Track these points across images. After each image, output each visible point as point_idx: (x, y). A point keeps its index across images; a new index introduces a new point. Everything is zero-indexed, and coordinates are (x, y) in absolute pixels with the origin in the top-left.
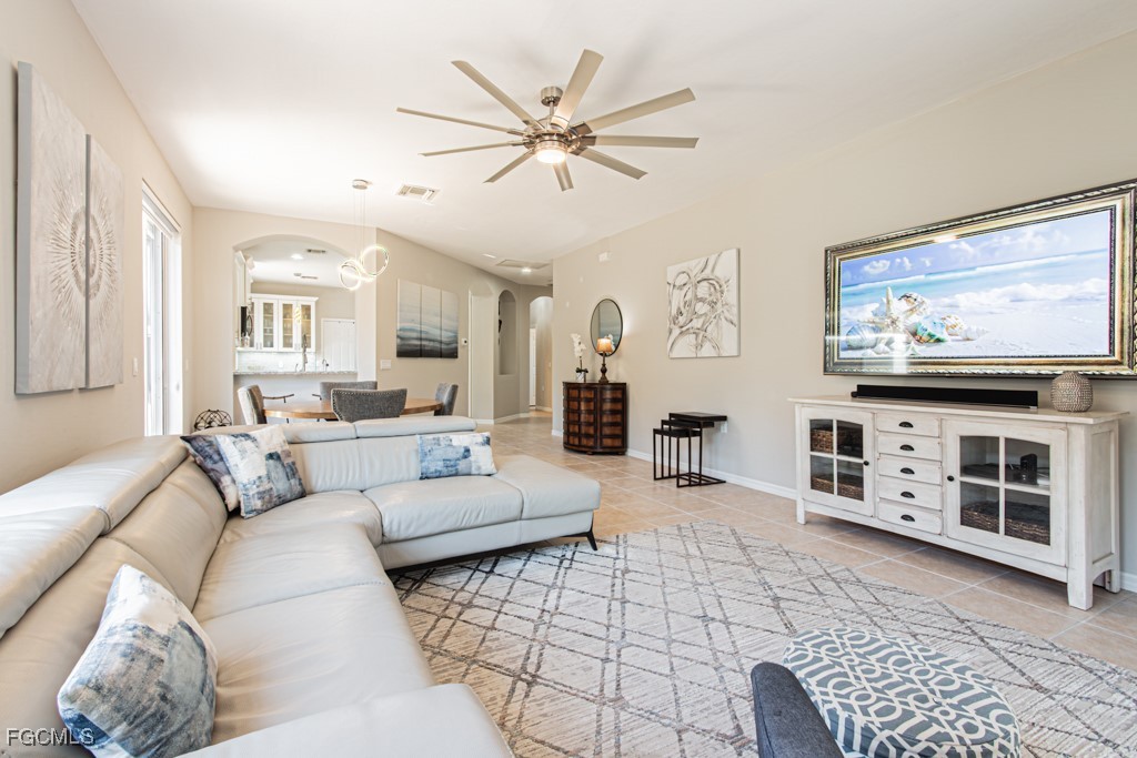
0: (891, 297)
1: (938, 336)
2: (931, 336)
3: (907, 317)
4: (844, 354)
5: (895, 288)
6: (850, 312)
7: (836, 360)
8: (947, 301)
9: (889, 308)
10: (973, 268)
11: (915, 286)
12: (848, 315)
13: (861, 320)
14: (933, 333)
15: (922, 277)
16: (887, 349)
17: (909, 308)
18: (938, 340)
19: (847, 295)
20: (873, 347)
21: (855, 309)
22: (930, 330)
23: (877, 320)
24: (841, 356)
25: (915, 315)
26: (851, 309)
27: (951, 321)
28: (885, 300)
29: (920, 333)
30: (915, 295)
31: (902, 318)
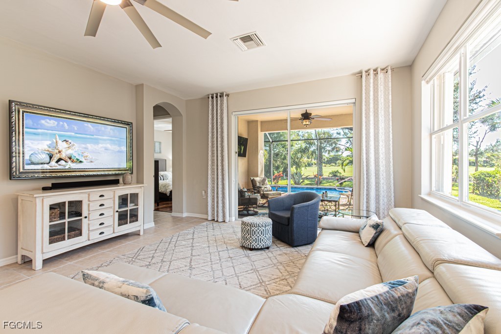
0: (58, 140)
1: (81, 160)
2: (78, 160)
3: (66, 150)
4: (27, 167)
5: (60, 136)
6: (32, 143)
7: (21, 170)
8: (83, 146)
9: (57, 145)
10: (93, 135)
11: (70, 137)
12: (30, 145)
13: (40, 149)
14: (78, 158)
15: (73, 134)
16: (56, 164)
17: (68, 146)
18: (81, 162)
19: (28, 133)
20: (47, 164)
21: (36, 142)
22: (77, 157)
23: (50, 150)
24: (25, 168)
25: (70, 150)
26: (32, 141)
27: (86, 154)
28: (55, 141)
29: (73, 158)
30: (70, 141)
31: (64, 150)
